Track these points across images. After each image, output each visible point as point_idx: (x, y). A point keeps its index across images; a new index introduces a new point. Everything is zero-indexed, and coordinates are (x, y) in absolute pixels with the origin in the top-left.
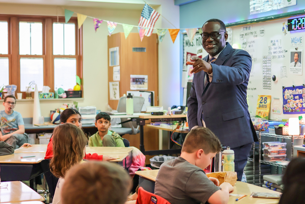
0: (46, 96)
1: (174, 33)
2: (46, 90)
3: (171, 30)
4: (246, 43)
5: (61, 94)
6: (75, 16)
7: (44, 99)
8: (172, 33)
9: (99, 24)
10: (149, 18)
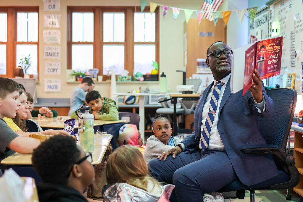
0: (124, 79)
1: (226, 15)
2: (126, 73)
3: (224, 13)
4: (281, 20)
5: (138, 77)
6: (148, 5)
7: (122, 82)
8: (224, 15)
9: (167, 11)
10: (212, 2)
